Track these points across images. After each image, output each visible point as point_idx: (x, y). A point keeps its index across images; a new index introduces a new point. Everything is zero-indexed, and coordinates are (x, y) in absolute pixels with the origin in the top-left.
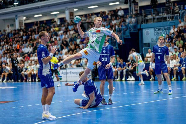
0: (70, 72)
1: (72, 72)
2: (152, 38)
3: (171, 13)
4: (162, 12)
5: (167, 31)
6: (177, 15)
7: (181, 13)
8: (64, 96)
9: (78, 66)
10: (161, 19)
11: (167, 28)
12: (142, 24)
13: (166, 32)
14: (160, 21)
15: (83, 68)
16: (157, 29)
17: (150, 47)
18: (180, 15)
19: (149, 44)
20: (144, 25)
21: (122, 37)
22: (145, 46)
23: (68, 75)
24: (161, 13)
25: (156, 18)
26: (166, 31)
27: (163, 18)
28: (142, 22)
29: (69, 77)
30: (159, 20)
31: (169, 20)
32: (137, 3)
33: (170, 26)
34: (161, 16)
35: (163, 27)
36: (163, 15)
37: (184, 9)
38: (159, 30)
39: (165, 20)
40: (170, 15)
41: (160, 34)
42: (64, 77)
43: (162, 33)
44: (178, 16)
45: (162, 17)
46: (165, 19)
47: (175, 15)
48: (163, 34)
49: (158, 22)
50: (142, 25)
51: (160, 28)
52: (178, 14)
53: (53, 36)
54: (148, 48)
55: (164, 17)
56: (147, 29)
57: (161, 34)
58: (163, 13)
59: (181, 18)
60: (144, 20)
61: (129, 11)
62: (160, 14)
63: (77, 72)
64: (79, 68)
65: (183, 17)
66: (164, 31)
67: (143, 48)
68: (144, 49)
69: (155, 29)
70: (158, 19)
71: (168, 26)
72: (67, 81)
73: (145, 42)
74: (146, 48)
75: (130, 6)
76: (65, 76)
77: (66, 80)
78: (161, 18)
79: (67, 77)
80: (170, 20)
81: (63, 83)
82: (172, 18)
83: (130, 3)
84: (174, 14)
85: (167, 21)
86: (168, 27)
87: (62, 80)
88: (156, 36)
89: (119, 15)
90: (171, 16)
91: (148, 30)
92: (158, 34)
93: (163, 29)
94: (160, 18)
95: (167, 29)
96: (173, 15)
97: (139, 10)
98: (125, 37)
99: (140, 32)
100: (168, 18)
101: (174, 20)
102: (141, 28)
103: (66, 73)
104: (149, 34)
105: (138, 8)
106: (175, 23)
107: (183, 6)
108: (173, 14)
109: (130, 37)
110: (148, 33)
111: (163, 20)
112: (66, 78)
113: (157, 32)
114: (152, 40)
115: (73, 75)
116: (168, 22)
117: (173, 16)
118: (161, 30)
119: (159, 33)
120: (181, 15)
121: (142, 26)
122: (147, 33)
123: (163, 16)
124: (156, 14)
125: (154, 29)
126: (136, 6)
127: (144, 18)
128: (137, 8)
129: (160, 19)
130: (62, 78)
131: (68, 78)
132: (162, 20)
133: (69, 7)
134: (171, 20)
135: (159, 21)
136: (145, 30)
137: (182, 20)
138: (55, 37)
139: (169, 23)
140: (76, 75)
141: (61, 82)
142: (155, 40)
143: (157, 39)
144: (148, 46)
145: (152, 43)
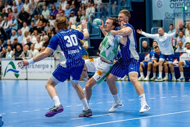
1: (36, 65)
2: (168, 13)
8: (20, 104)
15: (53, 58)
19: (162, 21)
22: (155, 25)
23: (29, 70)
26: (189, 1)
29: (31, 72)
41: (179, 6)
42: (23, 73)
43: (183, 4)
48: (185, 6)
53: (5, 6)
57: (181, 6)
63: (44, 65)
66: (187, 1)
67: (152, 29)
68: (154, 29)
72: (27, 79)
73: (154, 19)
74: (155, 28)
76: (25, 71)
77: (26, 78)
79: (27, 72)
81: (20, 81)
87: (19, 78)
88: (174, 8)
92: (177, 6)
99: (147, 1)
104: (162, 5)
109: (131, 10)
110: (161, 4)
112: (26, 74)
113: (174, 2)
114: (167, 16)
115: (37, 69)
118: (181, 0)
119: (178, 5)
122: (159, 3)
130: (19, 73)
131: (28, 74)
138: (9, 7)
140: (41, 69)
141: (17, 80)
142: (171, 15)
143: (175, 14)
144: (160, 25)
145: (167, 20)
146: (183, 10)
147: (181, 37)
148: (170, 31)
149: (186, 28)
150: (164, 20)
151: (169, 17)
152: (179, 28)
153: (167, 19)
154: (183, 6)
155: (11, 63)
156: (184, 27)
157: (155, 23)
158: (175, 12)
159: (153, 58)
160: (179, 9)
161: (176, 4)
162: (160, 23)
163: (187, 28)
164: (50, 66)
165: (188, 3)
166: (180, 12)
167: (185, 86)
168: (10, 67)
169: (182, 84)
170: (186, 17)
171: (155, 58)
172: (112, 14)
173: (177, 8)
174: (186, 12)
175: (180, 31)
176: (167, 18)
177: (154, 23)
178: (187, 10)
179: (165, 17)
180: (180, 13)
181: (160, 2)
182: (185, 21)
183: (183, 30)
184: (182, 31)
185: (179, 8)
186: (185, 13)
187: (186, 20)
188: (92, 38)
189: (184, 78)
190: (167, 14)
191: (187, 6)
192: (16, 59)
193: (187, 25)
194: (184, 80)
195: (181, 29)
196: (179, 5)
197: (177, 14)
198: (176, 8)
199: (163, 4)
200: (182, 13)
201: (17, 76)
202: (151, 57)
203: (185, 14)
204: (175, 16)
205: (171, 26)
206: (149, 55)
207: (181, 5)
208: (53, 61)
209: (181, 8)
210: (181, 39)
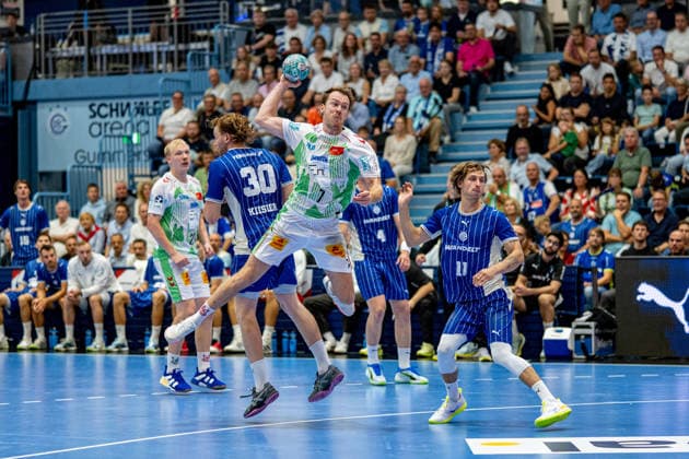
2: (83, 151)
3: (171, 34)
4: (130, 26)
5: (152, 119)
6: (199, 45)
7: (219, 40)
10: (127, 63)
11: (151, 104)
12: (36, 78)
13: (148, 123)
14: (122, 73)
16: (105, 105)
17: (68, 192)
18: (212, 48)
19: (64, 174)
20: (41, 86)
22: (43, 186)
24: (126, 32)
25: (102, 56)
26: (146, 118)
27: (134, 55)
28: (35, 69)
30: (116, 65)
31: (161, 67)
33: (164, 95)
34: (124, 45)
35: (132, 101)
36: (135, 44)
37: (232, 21)
38: (112, 110)
39: (142, 69)
40: (167, 46)
41: (116, 132)
43: (129, 125)
44: (204, 50)
45: (128, 50)
46: (143, 60)
47: (193, 46)
48: (133, 131)
49: (109, 74)
50: (33, 83)
51: (119, 101)
52: (206, 45)
54: (61, 194)
55: (141, 54)
56: (58, 107)
57: (122, 132)
58: (135, 31)
59: (220, 62)
60: (47, 60)
62: (120, 38)
65: (226, 60)
66: (139, 116)
67: (35, 197)
68: (42, 197)
69: (95, 108)
70: (111, 58)
71: (156, 95)
73: (42, 167)
74: (44, 194)
78: (127, 55)
80: (169, 66)
82: (178, 59)
84: (187, 42)
85: (152, 72)
86: (155, 103)
88: (101, 137)
90: (173, 48)
91: (61, 111)
92: (108, 132)
93: (132, 107)
94: (122, 58)
95: (151, 111)
96: (182, 47)
97: (22, 14)
99: (21, 115)
100: (159, 61)
101: (185, 70)
102: (31, 97)
104: (65, 127)
105: (21, 5)
106: (188, 83)
107: (227, 5)
108: (180, 41)
110: (63, 124)
111: (134, 63)
113: (103, 121)
114: (81, 160)
116: (155, 75)
117: (180, 52)
118: (123, 114)
119: (112, 129)
120: (219, 49)
121: (31, 89)
122: (58, 123)
123: (135, 50)
124: (104, 35)
125: (91, 106)
127: (47, 49)
129: (121, 62)
132: (130, 66)
134: (173, 70)
135: (115, 69)
136: (47, 110)
137: (222, 72)
139: (160, 81)
142: (91, 159)
143: (104, 154)
144: (60, 185)
145: (79, 173)
146: (128, 145)
147: (122, 223)
148: (89, 204)
149: (135, 196)
150: (72, 172)
151: (86, 163)
152: (114, 196)
153: (81, 169)
154: (129, 133)
156: (130, 192)
157: (44, 178)
158: (104, 150)
159: (34, 283)
160: (117, 139)
161: (109, 126)
162: (60, 180)
163: (139, 196)
165: (143, 124)
166: (117, 149)
167: (129, 365)
169: (121, 360)
170: (136, 163)
171: (42, 282)
173: (110, 137)
174: (135, 150)
175: (118, 206)
176: (80, 165)
177: (41, 180)
178: (137, 145)
179: (76, 164)
180: (119, 152)
181: (61, 119)
182: (131, 177)
183: (128, 202)
184: (125, 205)
185: (114, 136)
186: (132, 150)
187: (136, 172)
189: (126, 343)
190: (80, 154)
191: (138, 131)
193: (139, 187)
194: (126, 349)
195: (121, 200)
196: (117, 129)
197: (109, 153)
198: (106, 136)
199: (68, 123)
200: (123, 151)
202: (26, 279)
203: (134, 155)
204: (103, 160)
205: (93, 189)
206: (23, 273)
207: (121, 128)
209: (120, 136)
210: (119, 227)
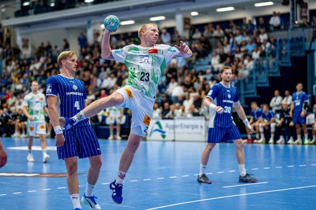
0: (181, 125)
1: (185, 126)
8: (168, 169)
9: (195, 115)
12: (314, 41)
15: (203, 118)
21: (277, 64)
23: (177, 130)
28: (314, 38)
29: (179, 133)
32: (307, 4)
42: (170, 133)
50: (313, 44)
61: (291, 18)
63: (193, 126)
64: (196, 118)
67: (314, 86)
72: (174, 141)
75: (293, 9)
76: (172, 131)
77: (173, 139)
79: (174, 133)
81: (167, 143)
83: (293, 4)
87: (166, 139)
89: (272, 25)
97: (308, 18)
98: (281, 65)
99: (308, 55)
103: (174, 127)
105: (308, 14)
109: (290, 65)
112: (173, 135)
115: (185, 130)
121: (312, 46)
126: (304, 10)
128: (306, 12)
130: (166, 134)
131: (176, 134)
133: (182, 9)
140: (190, 130)
141: (164, 141)
155: (158, 123)
164: (199, 127)
168: (157, 127)
172: (268, 69)
188: (247, 96)
192: (163, 119)
201: (164, 137)
208: (204, 121)
